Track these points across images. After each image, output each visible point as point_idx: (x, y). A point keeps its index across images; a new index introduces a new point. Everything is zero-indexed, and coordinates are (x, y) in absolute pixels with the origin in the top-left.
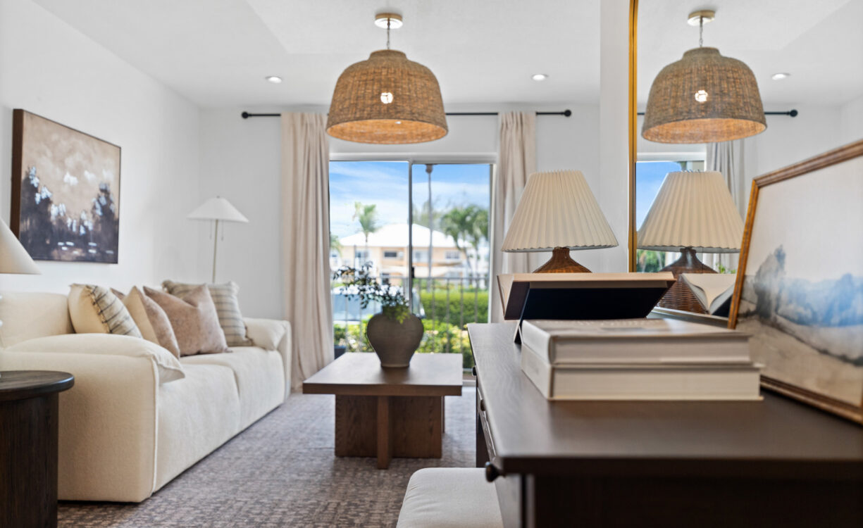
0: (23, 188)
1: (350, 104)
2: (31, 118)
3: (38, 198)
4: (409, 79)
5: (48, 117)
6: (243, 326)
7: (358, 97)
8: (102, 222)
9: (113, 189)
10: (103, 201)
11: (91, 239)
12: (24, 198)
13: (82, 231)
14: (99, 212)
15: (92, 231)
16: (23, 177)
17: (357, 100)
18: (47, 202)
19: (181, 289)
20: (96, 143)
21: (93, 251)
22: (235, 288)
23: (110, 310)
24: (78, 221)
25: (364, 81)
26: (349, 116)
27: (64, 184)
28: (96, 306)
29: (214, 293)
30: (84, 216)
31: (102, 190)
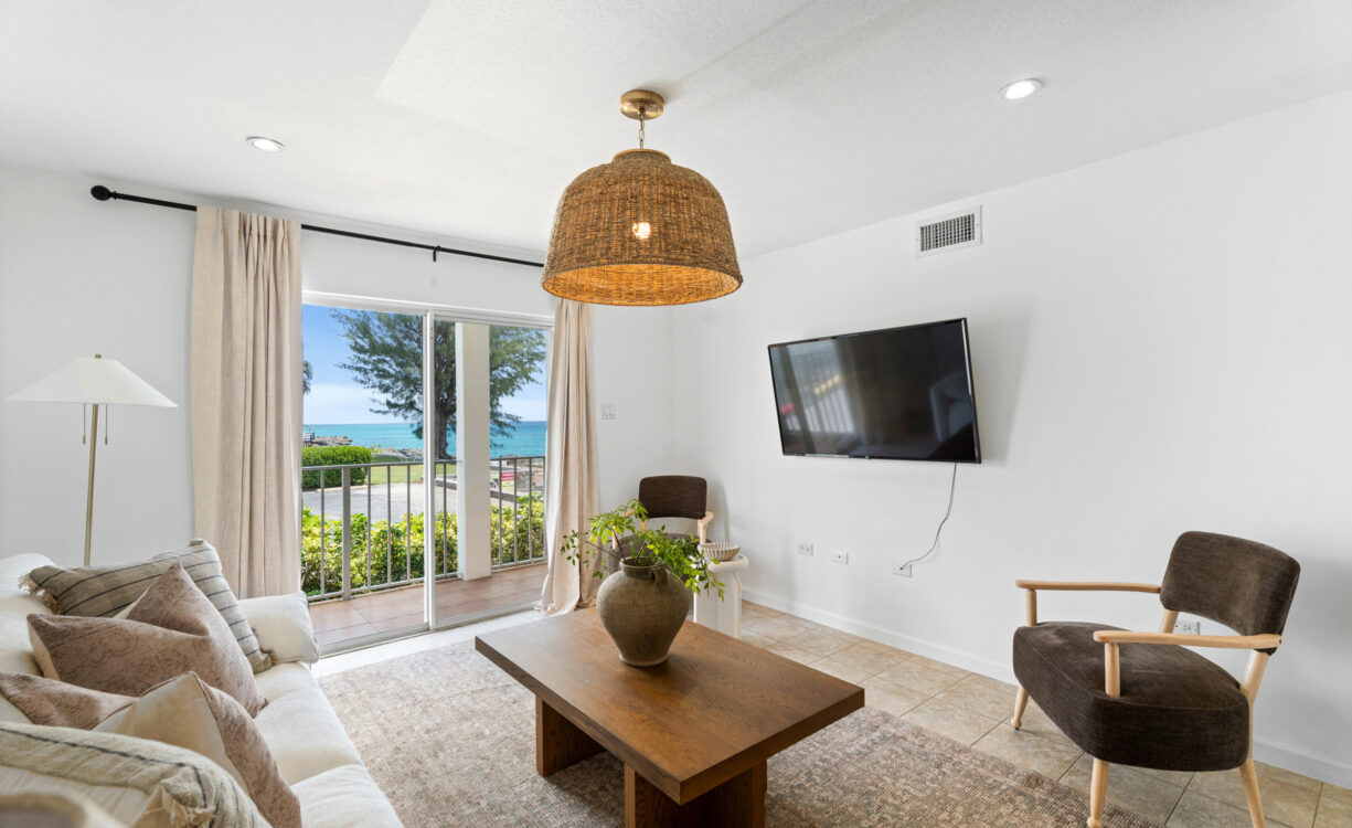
6: (251, 631)
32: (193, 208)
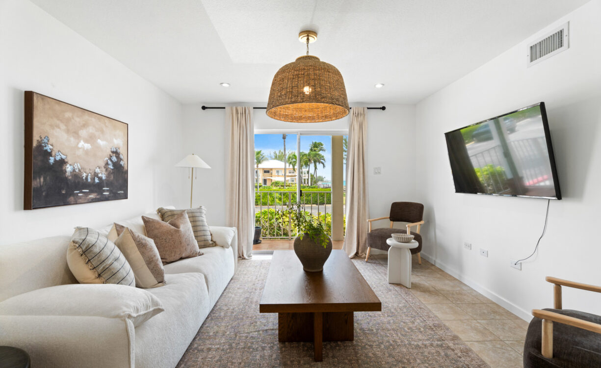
0: (34, 153)
1: (287, 92)
2: (42, 99)
3: (52, 160)
4: (328, 75)
5: (60, 100)
6: (210, 234)
7: (293, 87)
8: (113, 173)
9: (122, 151)
10: (114, 159)
11: (105, 184)
12: (36, 161)
13: (97, 181)
14: (111, 167)
15: (105, 179)
16: (35, 144)
17: (292, 88)
18: (62, 162)
19: (169, 213)
20: (107, 120)
21: (106, 193)
22: (204, 210)
23: (100, 256)
24: (93, 174)
25: (296, 75)
26: (287, 100)
27: (79, 148)
28: (84, 256)
29: (191, 215)
30: (98, 170)
31: (113, 152)
32: (224, 108)
